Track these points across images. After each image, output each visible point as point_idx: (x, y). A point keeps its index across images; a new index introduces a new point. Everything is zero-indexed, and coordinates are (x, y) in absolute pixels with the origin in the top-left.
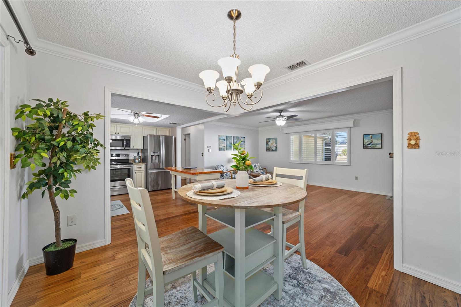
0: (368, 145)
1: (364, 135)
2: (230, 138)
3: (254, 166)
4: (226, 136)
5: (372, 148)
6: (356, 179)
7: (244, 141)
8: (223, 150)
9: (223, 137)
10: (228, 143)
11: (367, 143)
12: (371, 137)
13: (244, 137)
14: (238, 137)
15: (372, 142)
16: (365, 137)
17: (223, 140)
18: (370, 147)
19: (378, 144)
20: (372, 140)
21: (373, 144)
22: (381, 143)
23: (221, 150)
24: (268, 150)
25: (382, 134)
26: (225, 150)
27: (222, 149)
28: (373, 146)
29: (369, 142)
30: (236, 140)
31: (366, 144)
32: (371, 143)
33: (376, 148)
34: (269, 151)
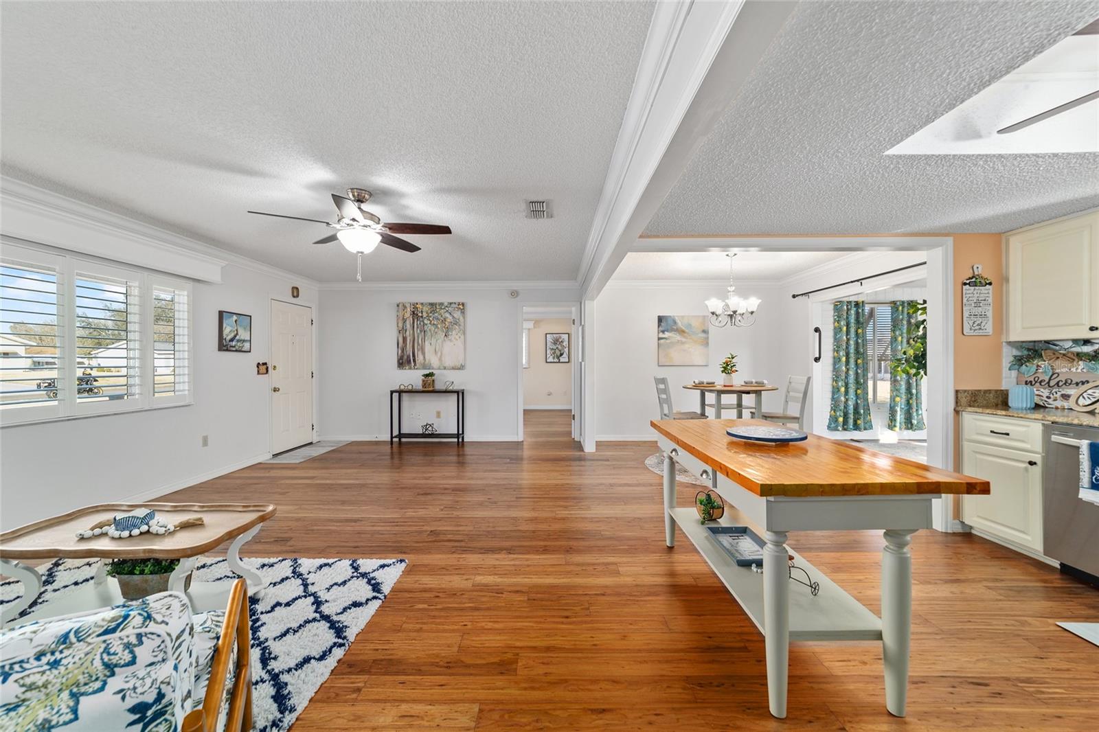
0: (230, 341)
1: (221, 313)
5: (236, 351)
6: (206, 443)
11: (228, 338)
12: (236, 321)
15: (237, 334)
18: (234, 347)
19: (246, 341)
20: (237, 330)
21: (238, 341)
22: (249, 339)
25: (251, 316)
28: (238, 344)
29: (232, 335)
31: (226, 338)
32: (235, 336)
33: (243, 350)
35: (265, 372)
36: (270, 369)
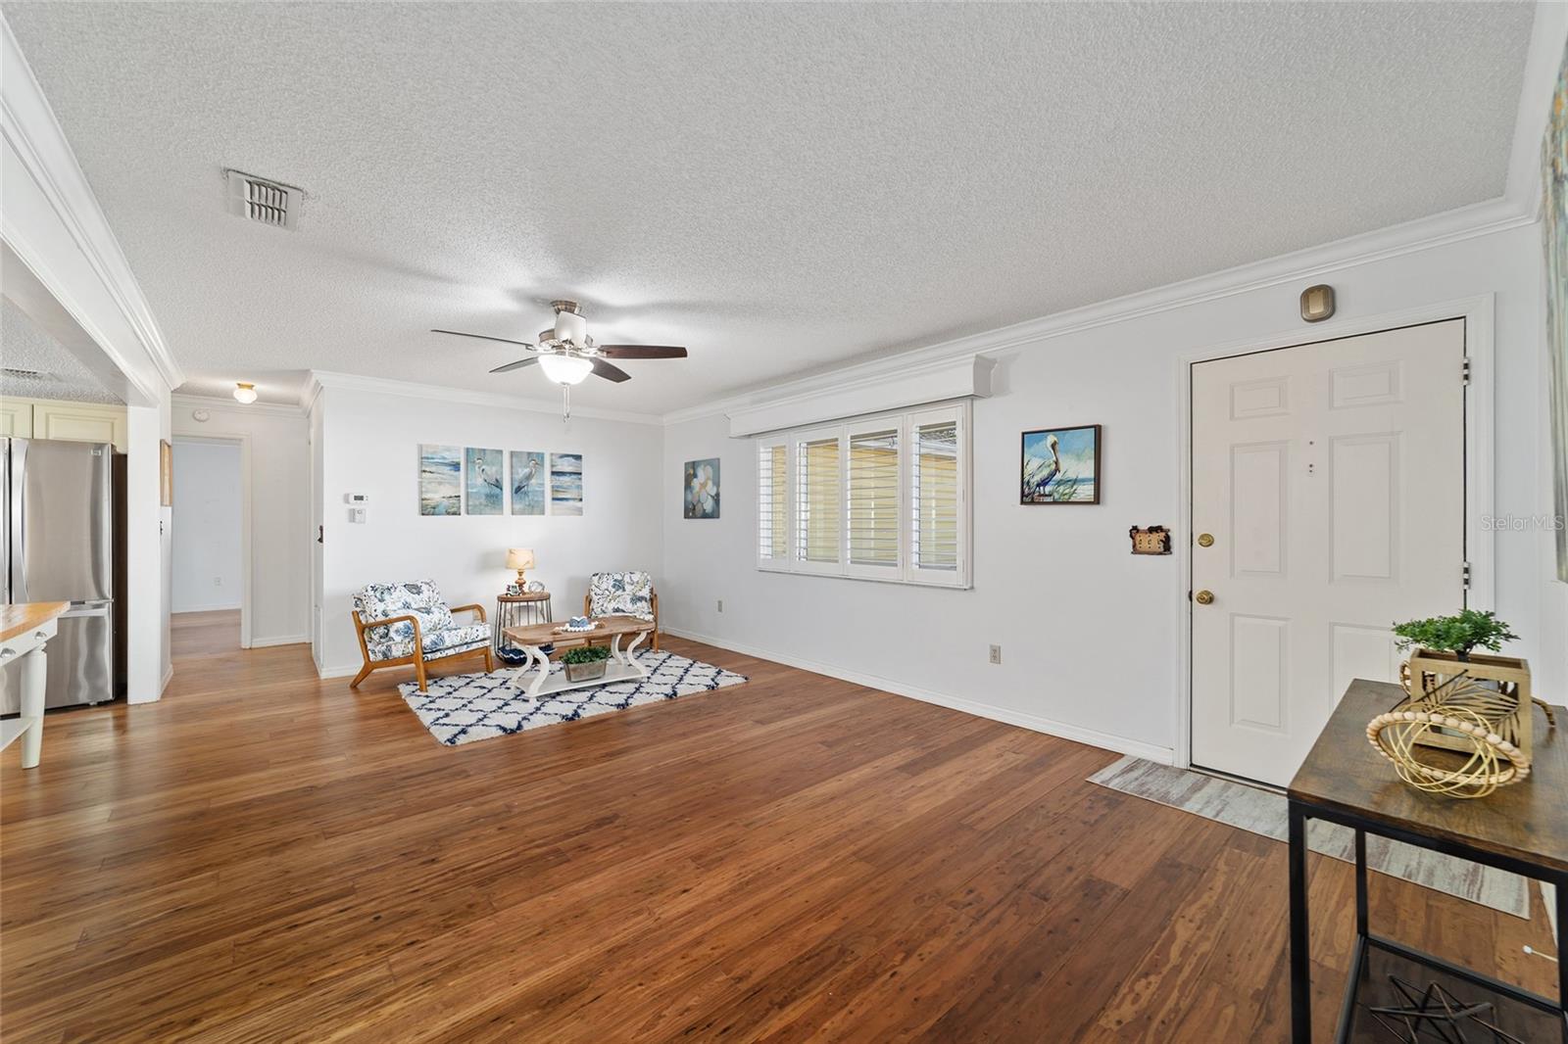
0: (1038, 485)
1: (1023, 434)
2: (488, 457)
3: (614, 586)
4: (468, 450)
5: (1055, 503)
6: (995, 657)
7: (580, 474)
8: (448, 514)
9: (446, 454)
10: (480, 481)
11: (1037, 479)
12: (1053, 446)
13: (578, 457)
14: (541, 456)
15: (1057, 470)
16: (1030, 447)
17: (447, 470)
18: (1050, 495)
19: (1084, 481)
20: (1056, 463)
21: (1059, 483)
22: (1092, 476)
23: (433, 514)
24: (691, 511)
25: (1098, 430)
26: (454, 514)
27: (441, 509)
28: (1061, 488)
29: (1045, 473)
30: (527, 470)
31: (1032, 481)
32: (1053, 474)
33: (1072, 499)
34: (694, 517)
35: (1162, 549)
36: (1179, 542)
